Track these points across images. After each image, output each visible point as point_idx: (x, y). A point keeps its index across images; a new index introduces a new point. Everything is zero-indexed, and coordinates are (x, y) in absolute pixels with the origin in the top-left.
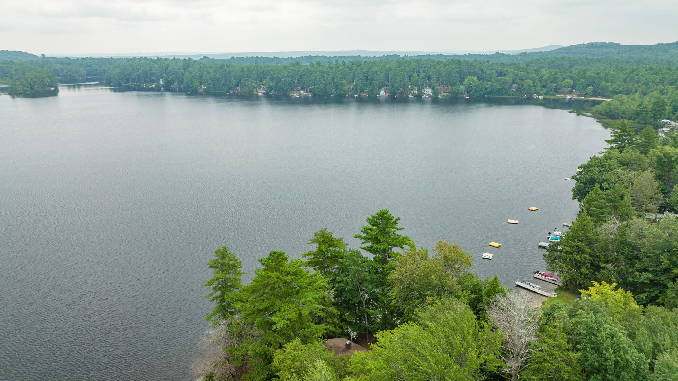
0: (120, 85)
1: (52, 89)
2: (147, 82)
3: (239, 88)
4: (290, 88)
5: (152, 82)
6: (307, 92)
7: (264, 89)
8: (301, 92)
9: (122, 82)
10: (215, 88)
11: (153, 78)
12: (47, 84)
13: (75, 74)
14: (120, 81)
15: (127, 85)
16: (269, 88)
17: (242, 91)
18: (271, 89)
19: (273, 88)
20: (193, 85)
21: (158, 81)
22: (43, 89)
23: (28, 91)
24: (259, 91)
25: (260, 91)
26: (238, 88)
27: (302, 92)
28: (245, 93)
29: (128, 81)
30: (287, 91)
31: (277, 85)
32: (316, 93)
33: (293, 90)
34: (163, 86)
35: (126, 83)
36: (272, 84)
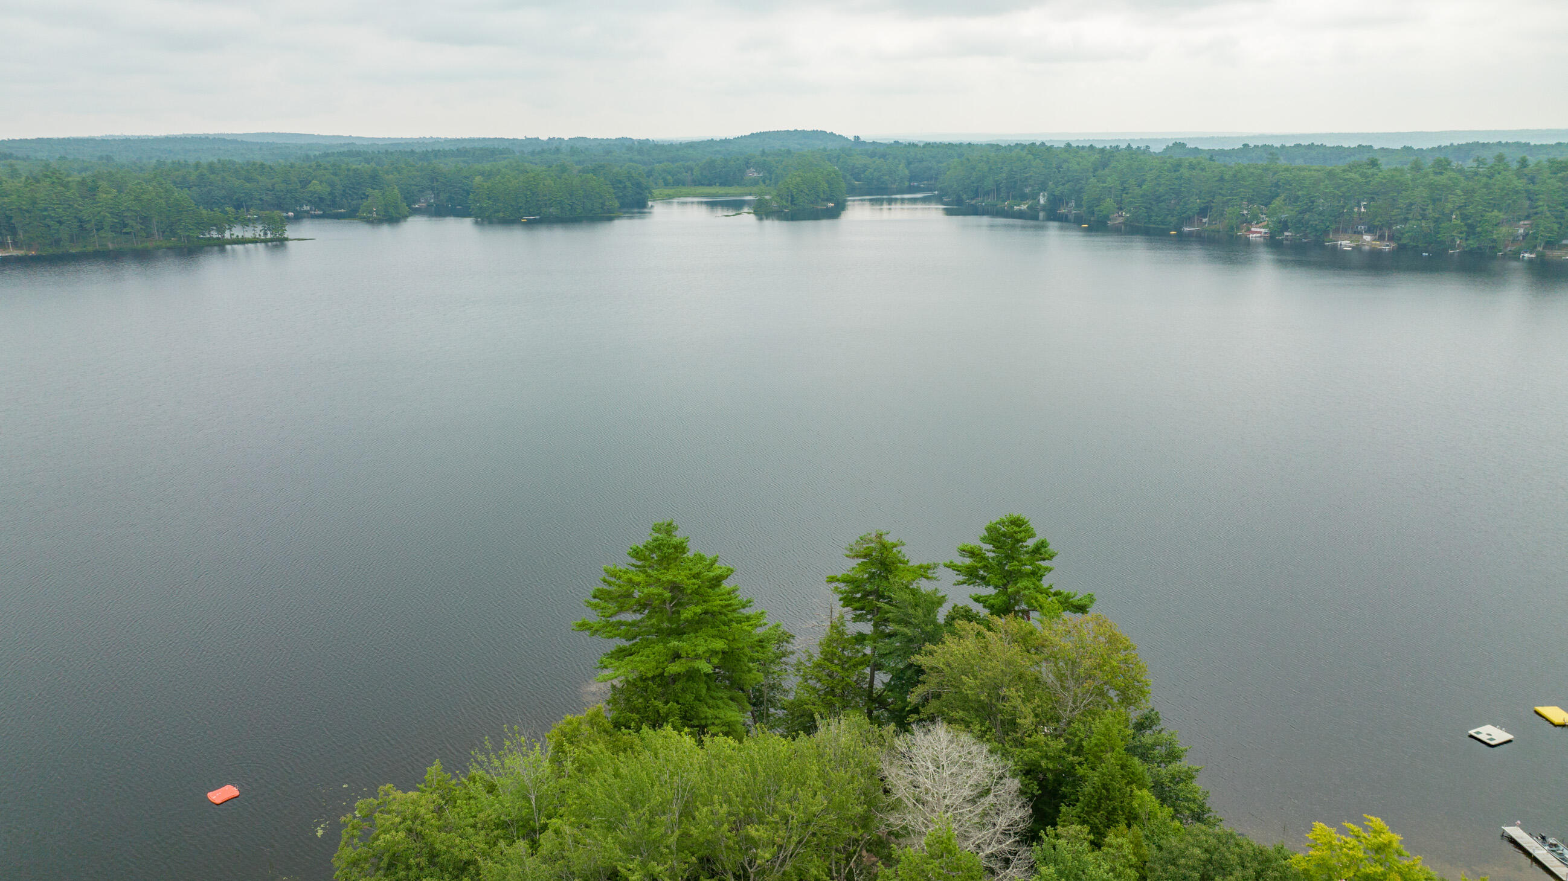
0: (959, 201)
1: (831, 205)
2: (1014, 197)
3: (1207, 219)
4: (1333, 227)
5: (1023, 197)
6: (1381, 238)
7: (1267, 226)
8: (1365, 237)
9: (964, 197)
10: (1150, 217)
11: (1027, 190)
12: (822, 196)
13: (887, 177)
14: (961, 193)
15: (973, 202)
16: (1280, 222)
17: (1213, 227)
18: (1284, 226)
19: (1290, 224)
20: (1102, 208)
21: (1035, 196)
22: (811, 206)
24: (1253, 229)
25: (1256, 230)
26: (1204, 220)
27: (1367, 238)
28: (1219, 232)
29: (976, 194)
30: (1326, 232)
31: (1300, 216)
32: (1404, 241)
33: (1345, 231)
34: (1044, 208)
35: (973, 199)
36: (1287, 213)
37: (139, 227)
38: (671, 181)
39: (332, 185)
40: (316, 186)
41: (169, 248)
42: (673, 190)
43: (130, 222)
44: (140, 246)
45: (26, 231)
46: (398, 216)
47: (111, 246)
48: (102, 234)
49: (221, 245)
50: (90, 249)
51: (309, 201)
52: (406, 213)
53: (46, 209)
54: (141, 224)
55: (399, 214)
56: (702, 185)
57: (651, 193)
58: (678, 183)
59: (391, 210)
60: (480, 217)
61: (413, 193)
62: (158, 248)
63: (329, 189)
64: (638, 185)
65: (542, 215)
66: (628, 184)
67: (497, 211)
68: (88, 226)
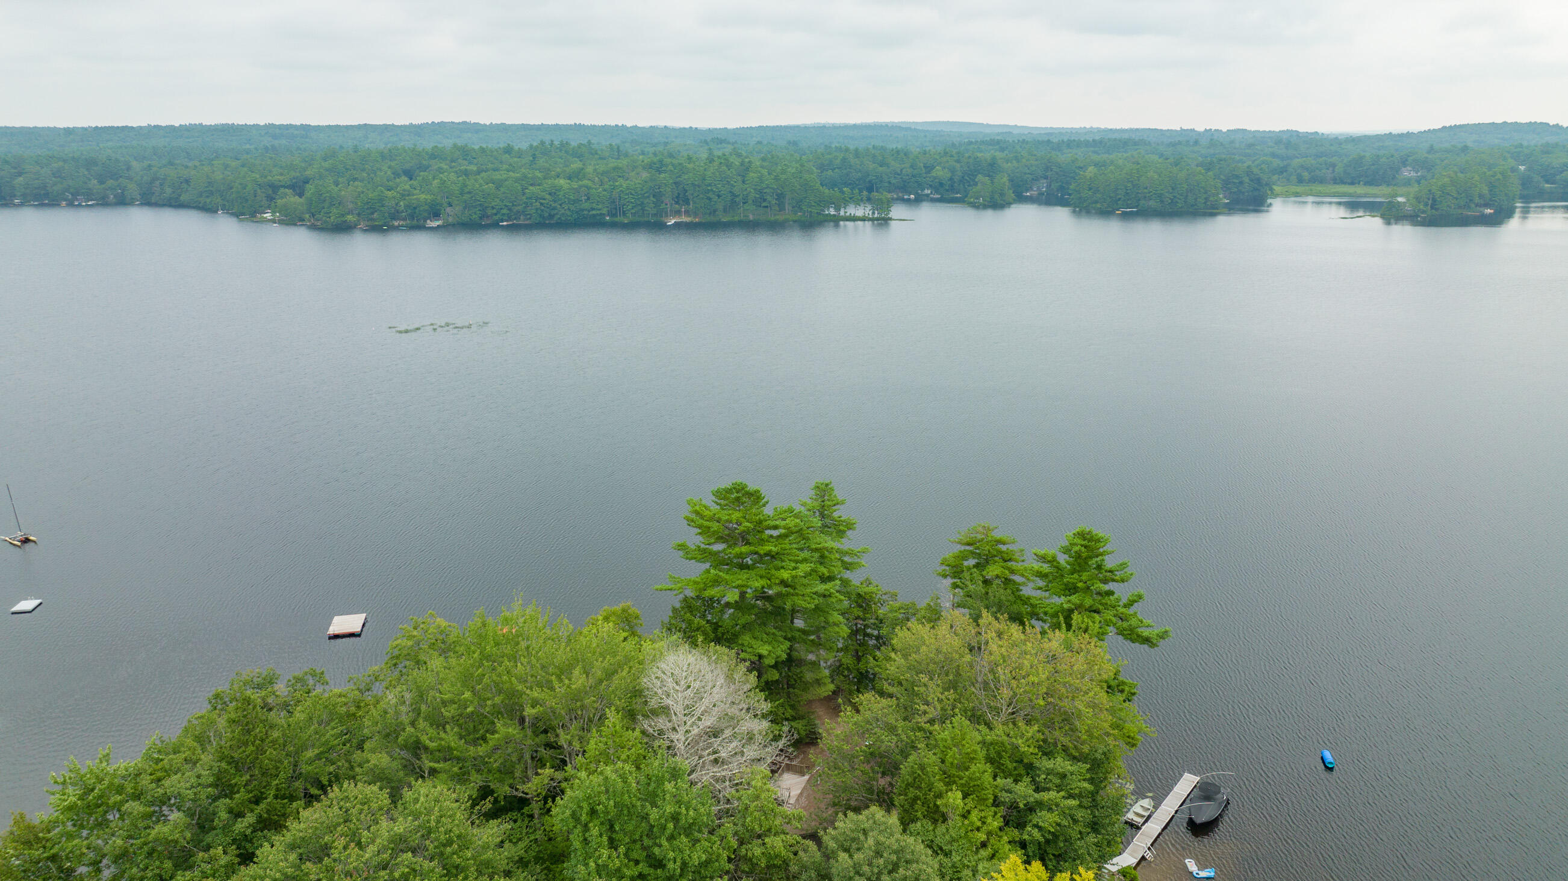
1: (1489, 211)
12: (1477, 200)
22: (1460, 211)
23: (1424, 212)
37: (774, 202)
38: (1307, 178)
39: (953, 171)
40: (939, 172)
41: (795, 221)
42: (1303, 188)
43: (769, 198)
44: (773, 218)
45: (695, 203)
46: (1002, 202)
47: (751, 217)
48: (746, 206)
49: (836, 221)
50: (736, 219)
51: (931, 186)
52: (1011, 200)
53: (710, 185)
54: (776, 199)
55: (1004, 201)
56: (1345, 183)
57: (1271, 190)
58: (1316, 180)
59: (996, 196)
60: (1078, 207)
61: (1026, 181)
62: (786, 221)
63: (949, 175)
64: (1258, 180)
65: (1139, 207)
66: (1246, 180)
67: (1096, 202)
68: (737, 200)
